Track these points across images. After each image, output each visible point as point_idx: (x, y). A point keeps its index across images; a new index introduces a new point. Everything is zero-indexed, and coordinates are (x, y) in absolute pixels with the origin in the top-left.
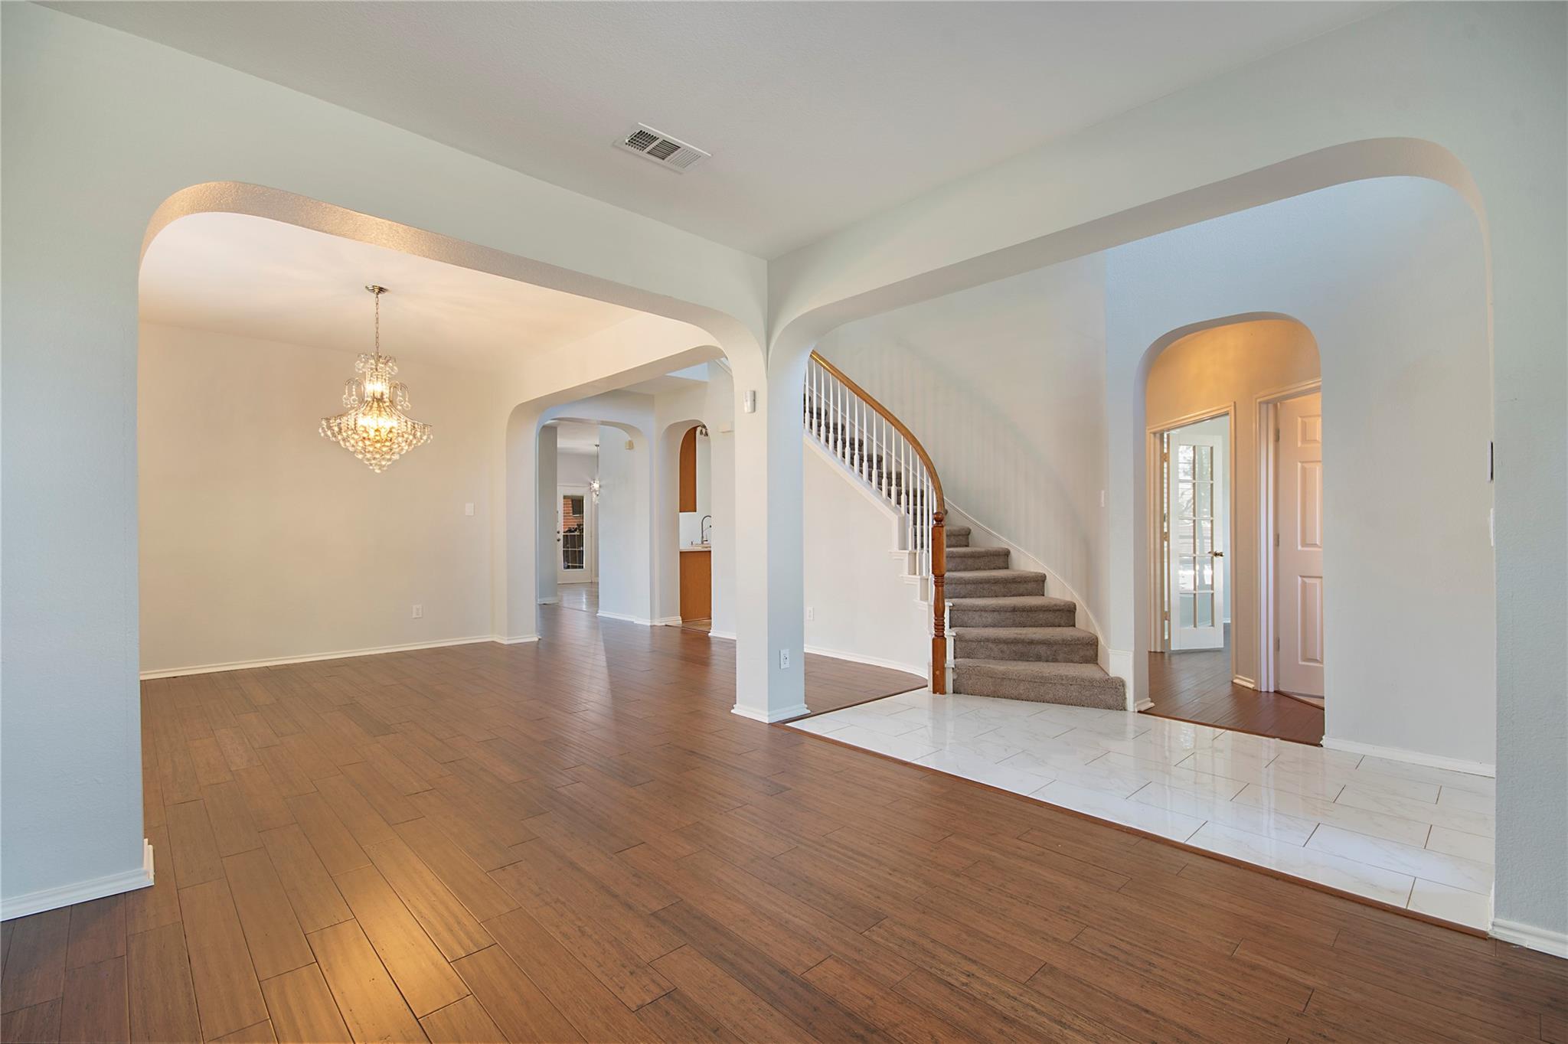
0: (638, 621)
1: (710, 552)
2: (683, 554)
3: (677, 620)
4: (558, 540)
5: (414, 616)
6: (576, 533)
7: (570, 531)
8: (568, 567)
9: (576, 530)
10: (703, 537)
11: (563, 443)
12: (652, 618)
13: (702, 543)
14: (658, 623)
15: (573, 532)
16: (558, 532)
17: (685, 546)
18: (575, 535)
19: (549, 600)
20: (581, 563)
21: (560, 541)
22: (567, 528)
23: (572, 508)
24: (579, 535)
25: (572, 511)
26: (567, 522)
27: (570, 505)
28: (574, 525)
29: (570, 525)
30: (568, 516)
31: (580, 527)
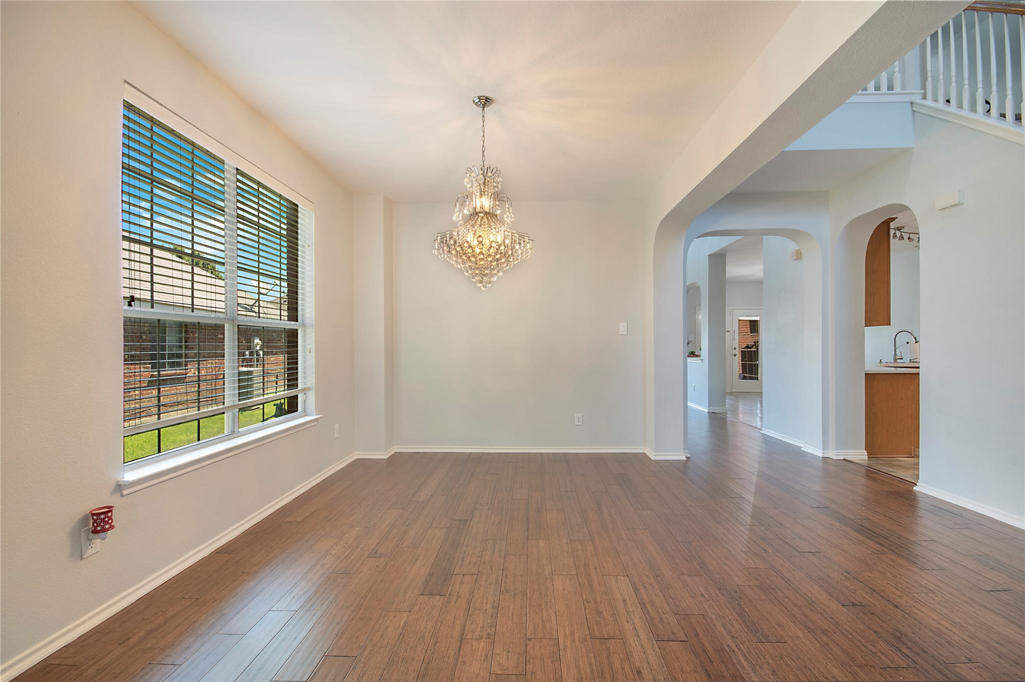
0: (807, 449)
1: (919, 374)
2: (871, 378)
3: (860, 455)
4: (735, 355)
5: (576, 423)
6: (753, 349)
7: (748, 347)
8: (745, 378)
9: (752, 347)
10: (895, 354)
11: (733, 270)
12: (825, 447)
13: (895, 360)
14: (833, 454)
15: (750, 348)
16: (735, 349)
17: (872, 366)
18: (752, 351)
19: (717, 410)
20: (757, 375)
21: (737, 356)
22: (743, 345)
23: (748, 330)
24: (755, 351)
25: (747, 332)
26: (743, 340)
27: (748, 325)
28: (750, 342)
29: (746, 342)
30: (744, 335)
31: (756, 344)
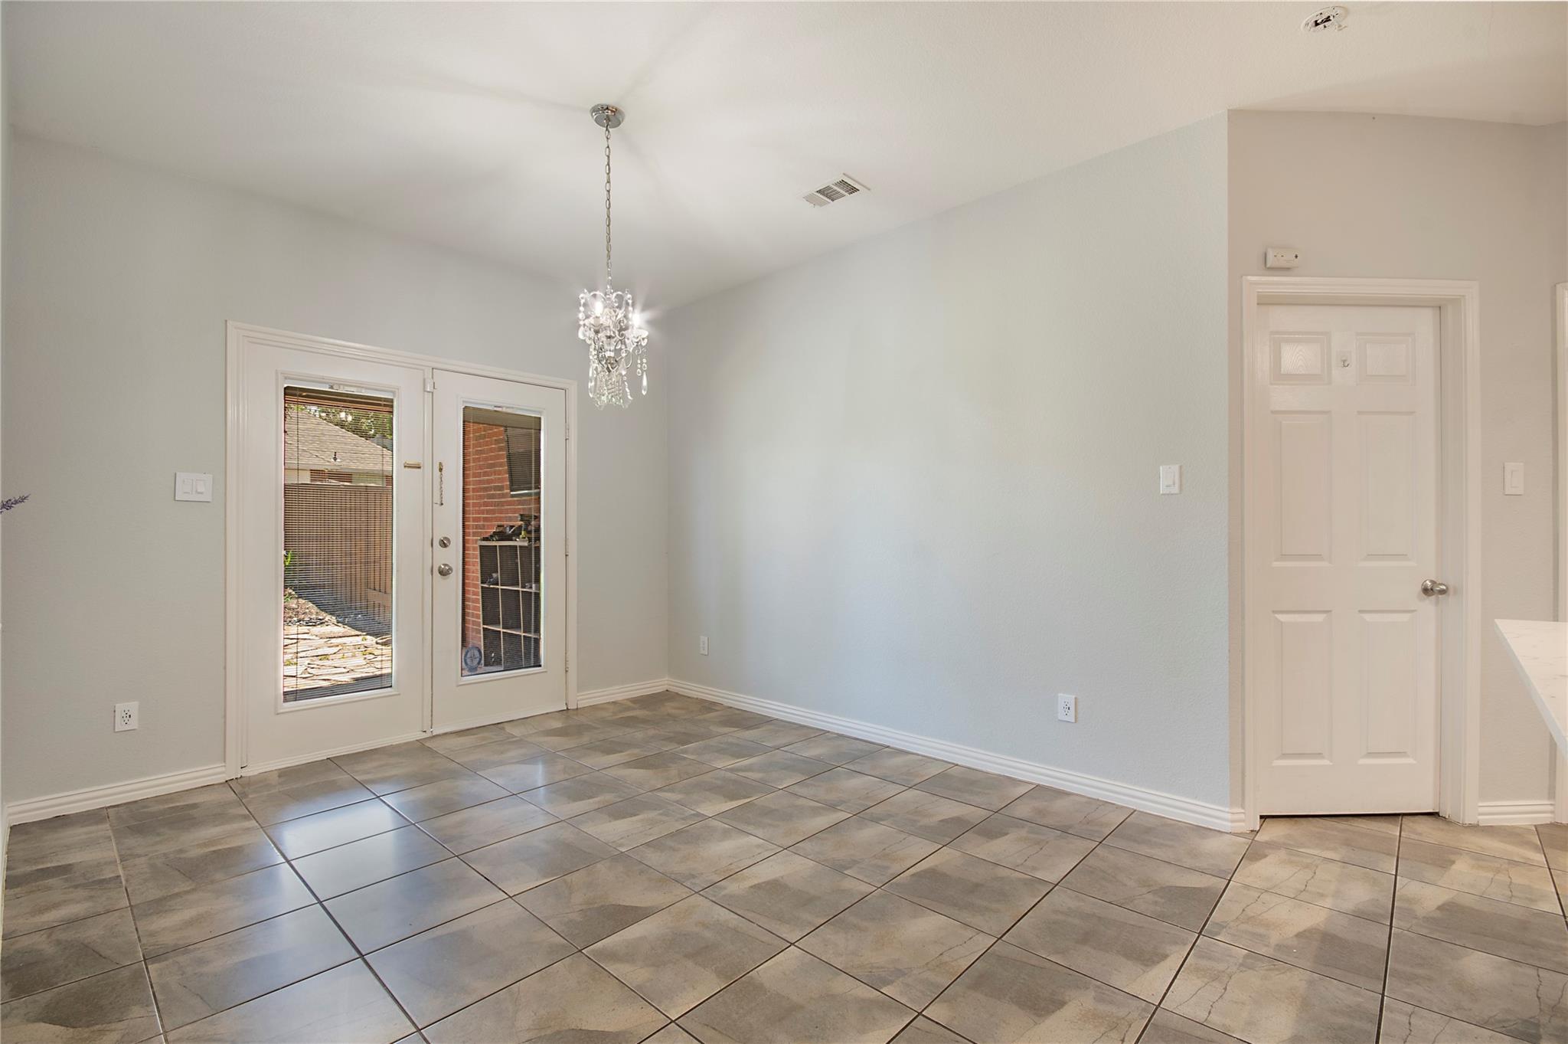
6: (519, 543)
7: (501, 535)
9: (517, 533)
15: (511, 538)
18: (516, 548)
20: (537, 630)
21: (453, 575)
22: (489, 527)
23: (502, 480)
24: (528, 548)
25: (501, 488)
26: (488, 512)
27: (501, 465)
28: (510, 519)
29: (497, 519)
30: (492, 496)
31: (530, 525)
